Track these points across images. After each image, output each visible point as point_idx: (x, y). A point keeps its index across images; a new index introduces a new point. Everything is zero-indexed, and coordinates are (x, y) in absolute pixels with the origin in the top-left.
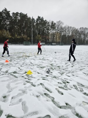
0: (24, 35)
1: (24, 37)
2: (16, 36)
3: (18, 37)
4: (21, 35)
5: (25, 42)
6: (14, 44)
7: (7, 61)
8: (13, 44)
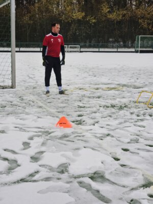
0: (138, 6)
1: (139, 12)
2: (105, 9)
3: (112, 16)
4: (125, 4)
5: (142, 39)
6: (94, 47)
7: (63, 123)
8: (90, 47)
